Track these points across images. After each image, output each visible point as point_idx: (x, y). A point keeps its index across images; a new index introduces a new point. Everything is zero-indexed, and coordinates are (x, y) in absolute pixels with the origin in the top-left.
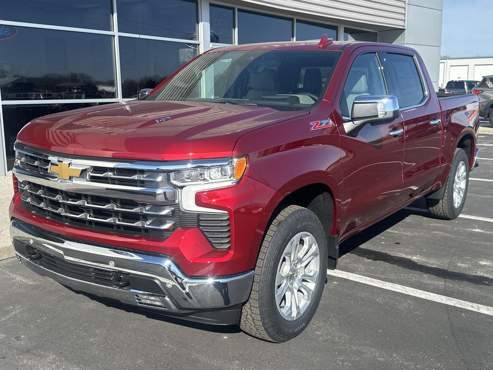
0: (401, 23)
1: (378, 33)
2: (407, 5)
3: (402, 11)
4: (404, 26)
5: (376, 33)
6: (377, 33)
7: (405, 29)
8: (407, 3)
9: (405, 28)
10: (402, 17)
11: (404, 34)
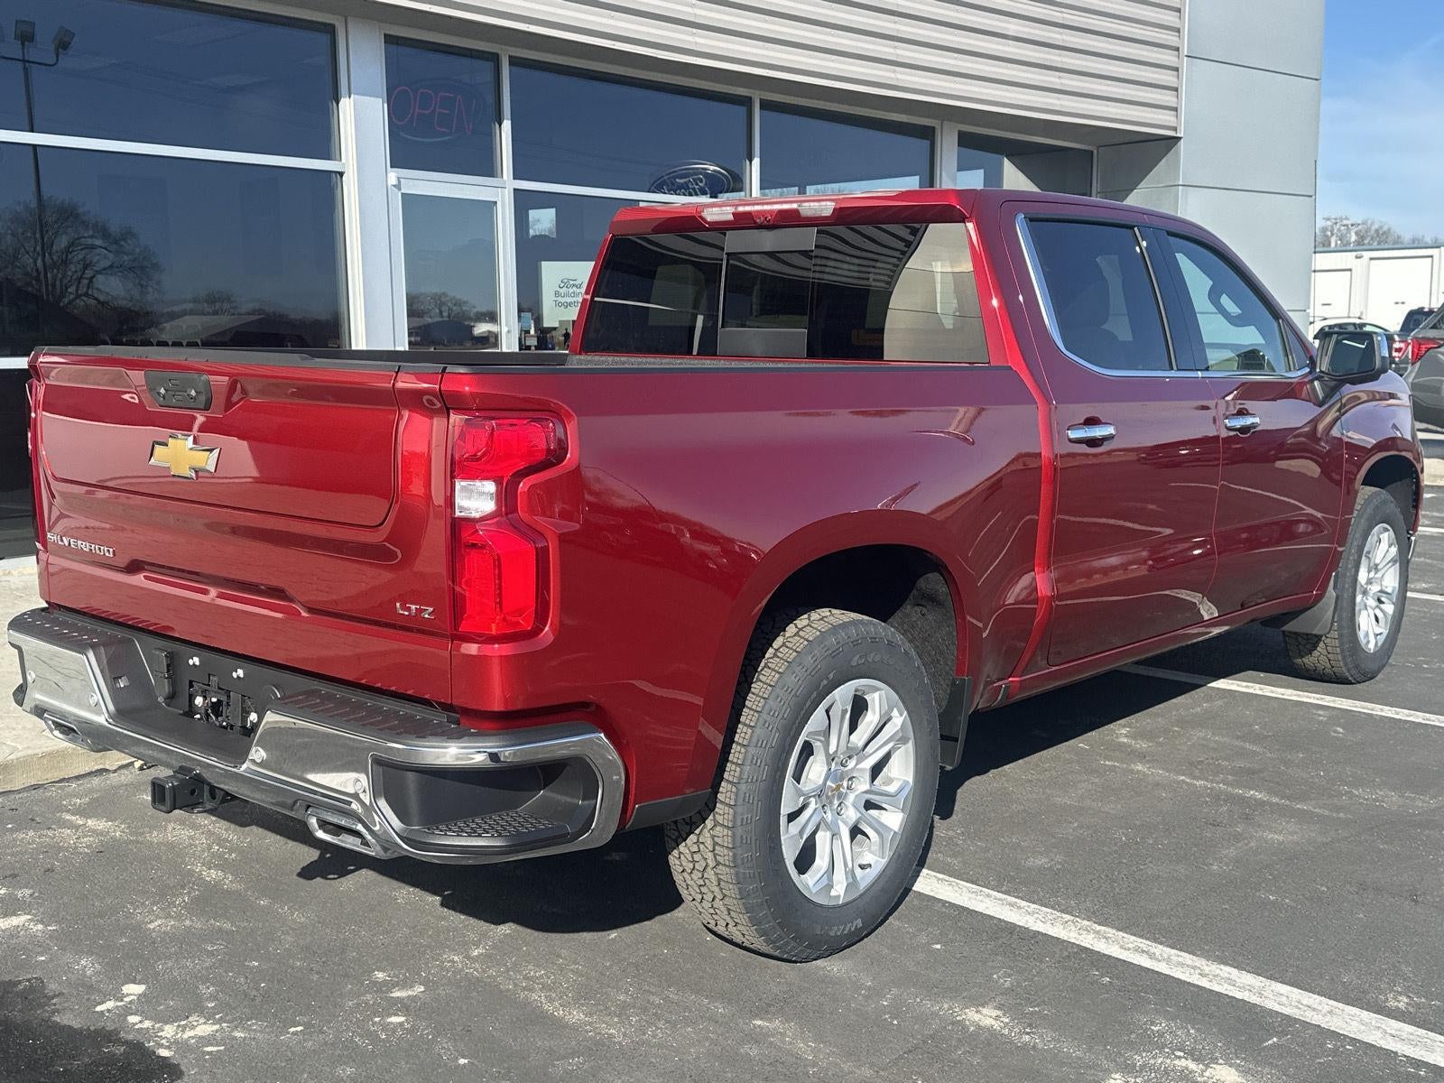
0: (1166, 118)
1: (1095, 152)
2: (1185, 58)
3: (1167, 78)
4: (1175, 129)
5: (1088, 151)
6: (1092, 152)
7: (1180, 138)
8: (1186, 54)
9: (1178, 135)
10: (1167, 98)
11: (1178, 154)
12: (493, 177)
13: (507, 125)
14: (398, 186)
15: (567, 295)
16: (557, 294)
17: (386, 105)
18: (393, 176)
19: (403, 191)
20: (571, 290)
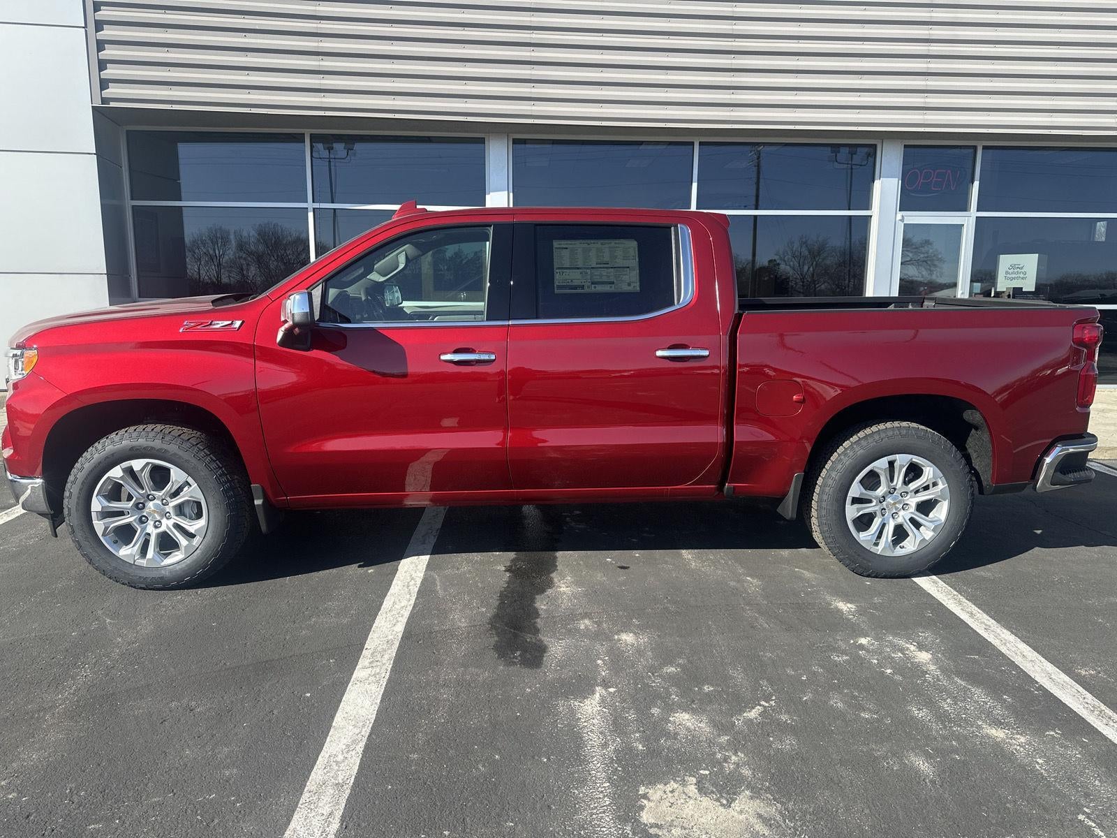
12: (966, 211)
13: (976, 184)
14: (902, 220)
15: (1013, 273)
16: (1007, 273)
17: (900, 182)
18: (900, 215)
19: (905, 222)
20: (1016, 271)
